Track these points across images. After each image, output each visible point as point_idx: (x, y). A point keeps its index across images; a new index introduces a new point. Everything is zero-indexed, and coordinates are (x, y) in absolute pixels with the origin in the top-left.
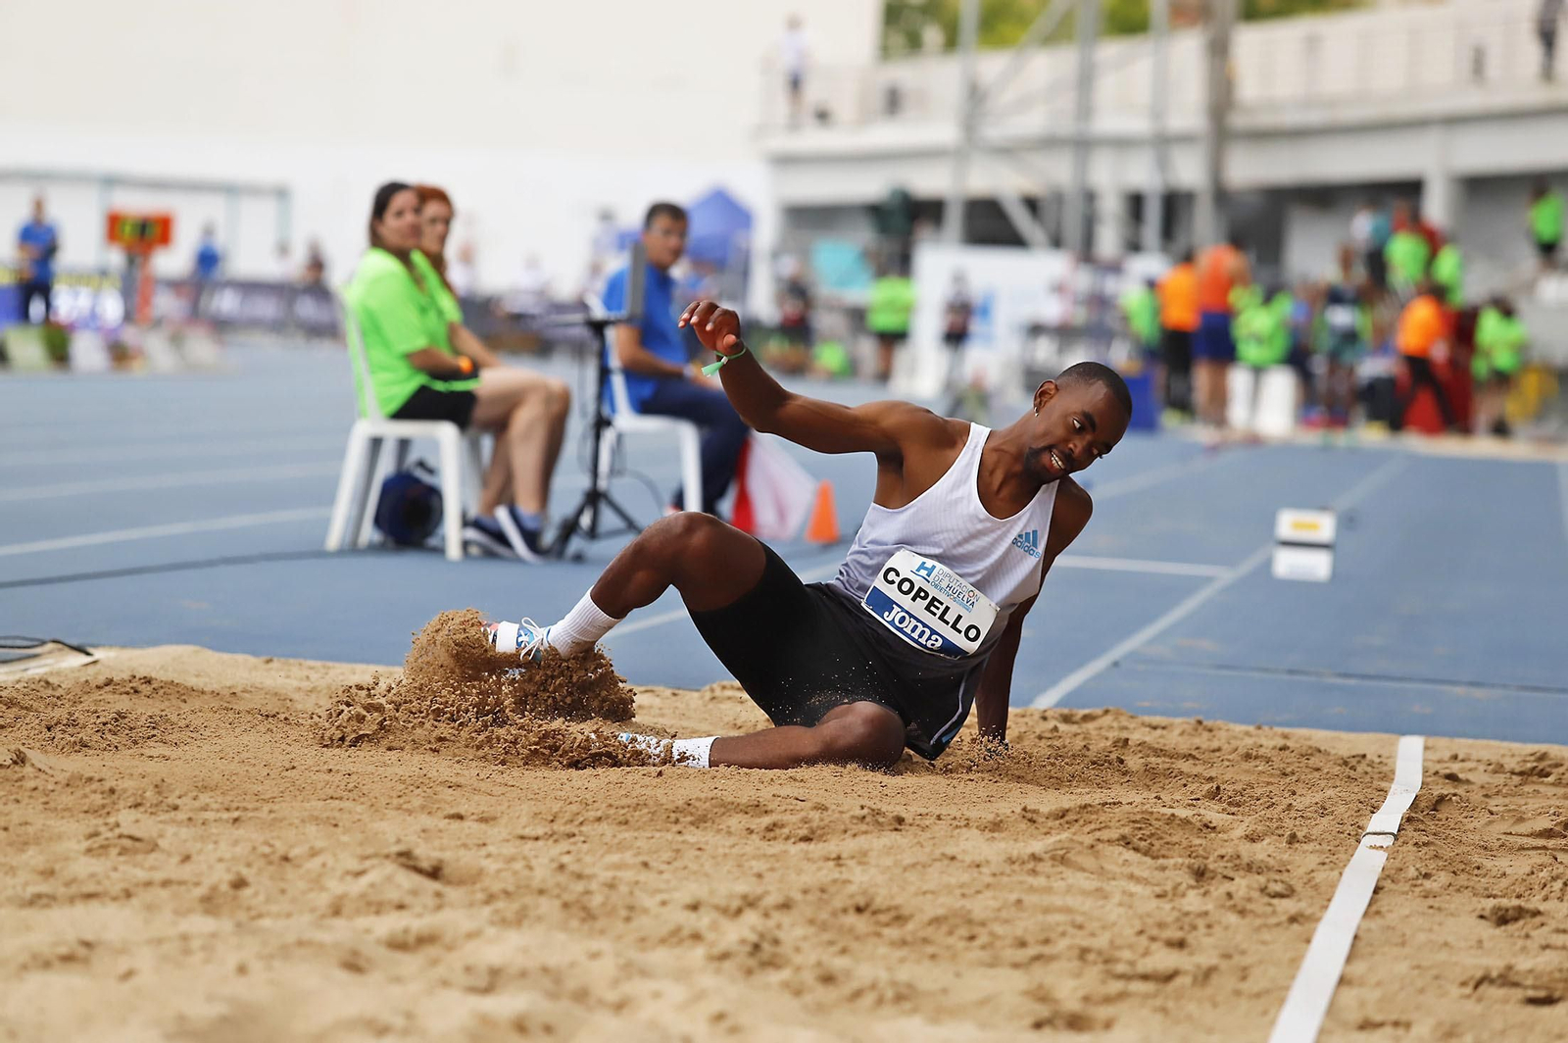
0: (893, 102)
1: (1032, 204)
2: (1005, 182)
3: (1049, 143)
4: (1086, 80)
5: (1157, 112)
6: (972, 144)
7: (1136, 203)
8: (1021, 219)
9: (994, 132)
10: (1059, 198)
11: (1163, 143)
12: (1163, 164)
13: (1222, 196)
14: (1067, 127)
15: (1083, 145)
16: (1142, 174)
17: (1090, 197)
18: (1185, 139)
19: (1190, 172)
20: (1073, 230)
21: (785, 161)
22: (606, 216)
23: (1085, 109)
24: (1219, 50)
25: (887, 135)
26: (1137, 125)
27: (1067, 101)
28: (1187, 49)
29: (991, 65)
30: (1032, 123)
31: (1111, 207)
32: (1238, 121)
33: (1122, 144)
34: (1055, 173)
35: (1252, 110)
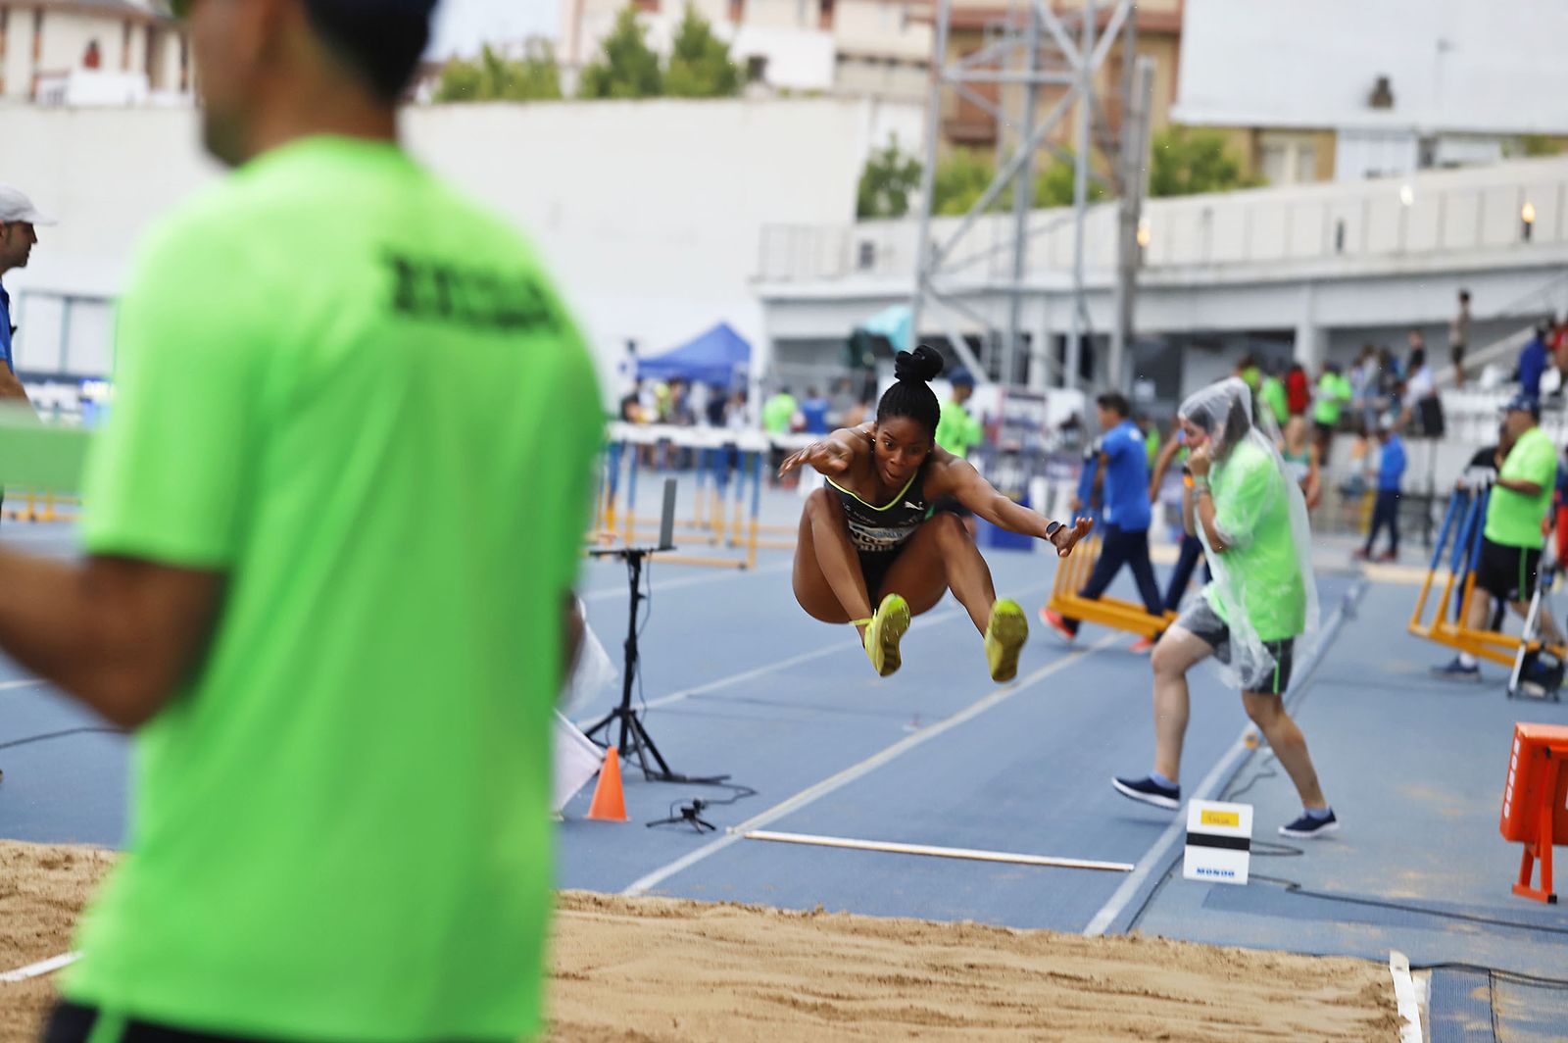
0: (867, 256)
1: (974, 343)
2: (952, 324)
3: (988, 294)
4: (1020, 243)
5: (1077, 271)
6: (925, 292)
7: (1061, 341)
8: (966, 357)
9: (943, 283)
10: (996, 336)
11: (1083, 295)
12: (1082, 311)
13: (1130, 339)
14: (1003, 282)
15: (1016, 297)
16: (1065, 321)
18: (1103, 293)
19: (1104, 319)
20: (1007, 368)
21: (776, 303)
22: (631, 346)
23: (1019, 268)
24: (1130, 220)
25: (860, 283)
26: (1063, 281)
27: (1005, 258)
28: (1105, 218)
29: (945, 228)
30: (976, 277)
31: (1040, 347)
32: (1144, 279)
33: (1051, 296)
34: (995, 318)
35: (1156, 269)
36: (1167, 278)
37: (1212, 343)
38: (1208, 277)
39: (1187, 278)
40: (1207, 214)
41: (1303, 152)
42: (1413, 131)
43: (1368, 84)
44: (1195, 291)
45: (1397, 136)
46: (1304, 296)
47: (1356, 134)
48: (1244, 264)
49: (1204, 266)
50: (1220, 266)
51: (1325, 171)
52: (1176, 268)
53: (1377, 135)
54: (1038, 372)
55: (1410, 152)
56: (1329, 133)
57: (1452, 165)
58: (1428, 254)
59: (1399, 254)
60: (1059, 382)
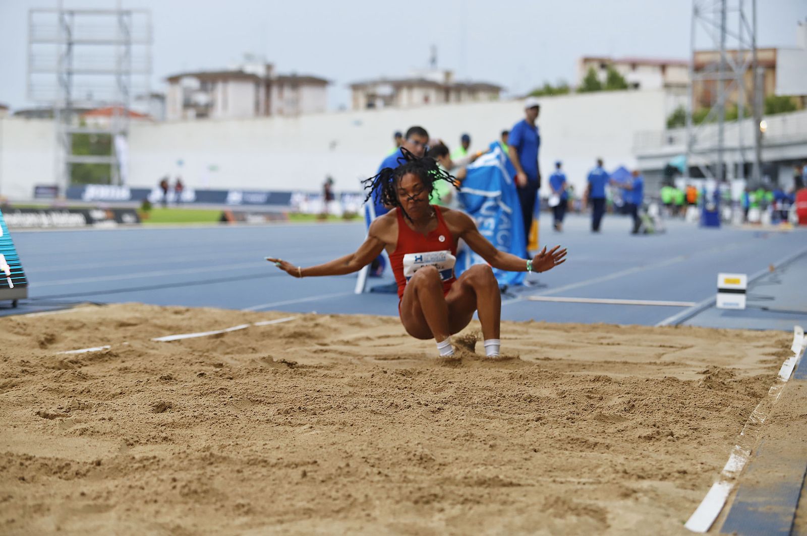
0: (671, 141)
1: (708, 167)
2: (700, 161)
3: (712, 151)
4: (721, 132)
5: (741, 139)
6: (690, 151)
7: (737, 165)
8: (704, 172)
9: (698, 147)
10: (715, 165)
11: (743, 149)
12: (743, 155)
13: (761, 163)
14: (717, 146)
15: (721, 150)
16: (738, 158)
17: (724, 166)
18: (750, 148)
19: (751, 157)
20: (720, 173)
21: (641, 158)
23: (721, 140)
24: (758, 123)
25: (669, 149)
26: (736, 144)
27: (717, 138)
28: (750, 123)
29: (696, 130)
30: (708, 145)
32: (765, 142)
33: (732, 150)
34: (714, 158)
35: (768, 139)
36: (772, 142)
39: (780, 141)
40: (784, 120)
44: (783, 146)
48: (798, 135)
49: (784, 138)
50: (790, 137)
54: (730, 176)
60: (736, 177)
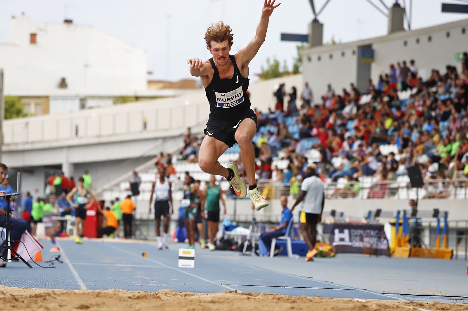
35: (8, 145)
36: (13, 148)
37: (30, 171)
38: (29, 147)
39: (20, 147)
40: (27, 124)
41: (37, 105)
42: (77, 96)
43: (58, 80)
44: (23, 152)
45: (72, 98)
46: (65, 152)
47: (56, 98)
48: (42, 142)
49: (27, 143)
50: (32, 143)
51: (46, 111)
52: (16, 144)
53: (64, 98)
55: (76, 104)
56: (47, 97)
57: (91, 108)
58: (110, 136)
59: (99, 136)
